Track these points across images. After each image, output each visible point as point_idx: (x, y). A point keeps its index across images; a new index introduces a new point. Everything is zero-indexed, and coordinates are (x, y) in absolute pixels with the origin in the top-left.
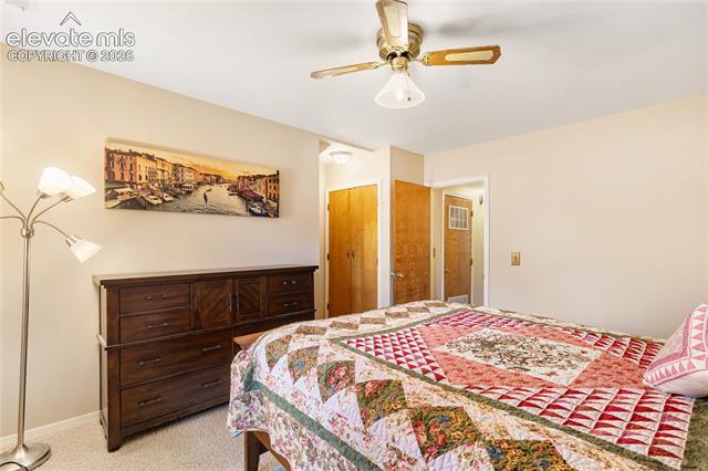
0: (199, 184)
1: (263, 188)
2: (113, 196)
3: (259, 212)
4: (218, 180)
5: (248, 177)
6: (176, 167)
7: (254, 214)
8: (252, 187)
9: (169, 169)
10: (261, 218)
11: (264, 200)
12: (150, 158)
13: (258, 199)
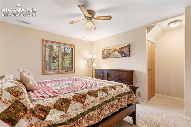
0: (112, 52)
1: (125, 49)
2: (102, 57)
3: (124, 56)
4: (116, 50)
5: (121, 48)
6: (109, 50)
7: (123, 57)
8: (122, 50)
9: (108, 51)
10: (125, 57)
11: (125, 52)
12: (106, 50)
13: (124, 53)
